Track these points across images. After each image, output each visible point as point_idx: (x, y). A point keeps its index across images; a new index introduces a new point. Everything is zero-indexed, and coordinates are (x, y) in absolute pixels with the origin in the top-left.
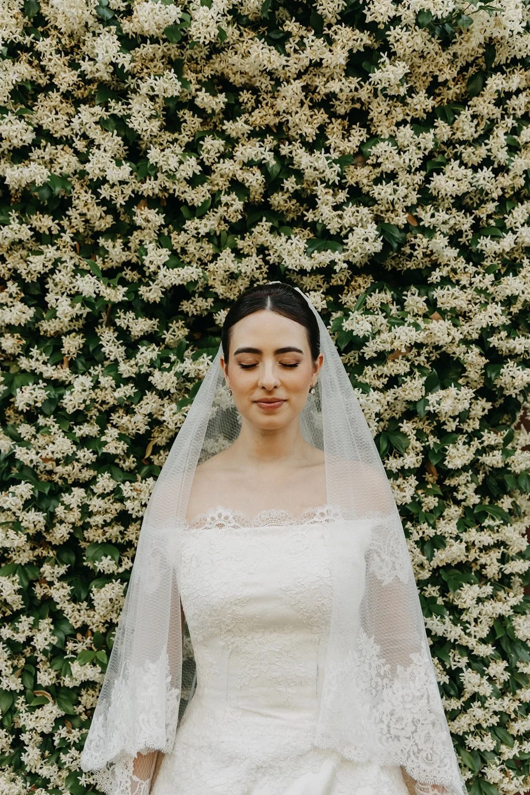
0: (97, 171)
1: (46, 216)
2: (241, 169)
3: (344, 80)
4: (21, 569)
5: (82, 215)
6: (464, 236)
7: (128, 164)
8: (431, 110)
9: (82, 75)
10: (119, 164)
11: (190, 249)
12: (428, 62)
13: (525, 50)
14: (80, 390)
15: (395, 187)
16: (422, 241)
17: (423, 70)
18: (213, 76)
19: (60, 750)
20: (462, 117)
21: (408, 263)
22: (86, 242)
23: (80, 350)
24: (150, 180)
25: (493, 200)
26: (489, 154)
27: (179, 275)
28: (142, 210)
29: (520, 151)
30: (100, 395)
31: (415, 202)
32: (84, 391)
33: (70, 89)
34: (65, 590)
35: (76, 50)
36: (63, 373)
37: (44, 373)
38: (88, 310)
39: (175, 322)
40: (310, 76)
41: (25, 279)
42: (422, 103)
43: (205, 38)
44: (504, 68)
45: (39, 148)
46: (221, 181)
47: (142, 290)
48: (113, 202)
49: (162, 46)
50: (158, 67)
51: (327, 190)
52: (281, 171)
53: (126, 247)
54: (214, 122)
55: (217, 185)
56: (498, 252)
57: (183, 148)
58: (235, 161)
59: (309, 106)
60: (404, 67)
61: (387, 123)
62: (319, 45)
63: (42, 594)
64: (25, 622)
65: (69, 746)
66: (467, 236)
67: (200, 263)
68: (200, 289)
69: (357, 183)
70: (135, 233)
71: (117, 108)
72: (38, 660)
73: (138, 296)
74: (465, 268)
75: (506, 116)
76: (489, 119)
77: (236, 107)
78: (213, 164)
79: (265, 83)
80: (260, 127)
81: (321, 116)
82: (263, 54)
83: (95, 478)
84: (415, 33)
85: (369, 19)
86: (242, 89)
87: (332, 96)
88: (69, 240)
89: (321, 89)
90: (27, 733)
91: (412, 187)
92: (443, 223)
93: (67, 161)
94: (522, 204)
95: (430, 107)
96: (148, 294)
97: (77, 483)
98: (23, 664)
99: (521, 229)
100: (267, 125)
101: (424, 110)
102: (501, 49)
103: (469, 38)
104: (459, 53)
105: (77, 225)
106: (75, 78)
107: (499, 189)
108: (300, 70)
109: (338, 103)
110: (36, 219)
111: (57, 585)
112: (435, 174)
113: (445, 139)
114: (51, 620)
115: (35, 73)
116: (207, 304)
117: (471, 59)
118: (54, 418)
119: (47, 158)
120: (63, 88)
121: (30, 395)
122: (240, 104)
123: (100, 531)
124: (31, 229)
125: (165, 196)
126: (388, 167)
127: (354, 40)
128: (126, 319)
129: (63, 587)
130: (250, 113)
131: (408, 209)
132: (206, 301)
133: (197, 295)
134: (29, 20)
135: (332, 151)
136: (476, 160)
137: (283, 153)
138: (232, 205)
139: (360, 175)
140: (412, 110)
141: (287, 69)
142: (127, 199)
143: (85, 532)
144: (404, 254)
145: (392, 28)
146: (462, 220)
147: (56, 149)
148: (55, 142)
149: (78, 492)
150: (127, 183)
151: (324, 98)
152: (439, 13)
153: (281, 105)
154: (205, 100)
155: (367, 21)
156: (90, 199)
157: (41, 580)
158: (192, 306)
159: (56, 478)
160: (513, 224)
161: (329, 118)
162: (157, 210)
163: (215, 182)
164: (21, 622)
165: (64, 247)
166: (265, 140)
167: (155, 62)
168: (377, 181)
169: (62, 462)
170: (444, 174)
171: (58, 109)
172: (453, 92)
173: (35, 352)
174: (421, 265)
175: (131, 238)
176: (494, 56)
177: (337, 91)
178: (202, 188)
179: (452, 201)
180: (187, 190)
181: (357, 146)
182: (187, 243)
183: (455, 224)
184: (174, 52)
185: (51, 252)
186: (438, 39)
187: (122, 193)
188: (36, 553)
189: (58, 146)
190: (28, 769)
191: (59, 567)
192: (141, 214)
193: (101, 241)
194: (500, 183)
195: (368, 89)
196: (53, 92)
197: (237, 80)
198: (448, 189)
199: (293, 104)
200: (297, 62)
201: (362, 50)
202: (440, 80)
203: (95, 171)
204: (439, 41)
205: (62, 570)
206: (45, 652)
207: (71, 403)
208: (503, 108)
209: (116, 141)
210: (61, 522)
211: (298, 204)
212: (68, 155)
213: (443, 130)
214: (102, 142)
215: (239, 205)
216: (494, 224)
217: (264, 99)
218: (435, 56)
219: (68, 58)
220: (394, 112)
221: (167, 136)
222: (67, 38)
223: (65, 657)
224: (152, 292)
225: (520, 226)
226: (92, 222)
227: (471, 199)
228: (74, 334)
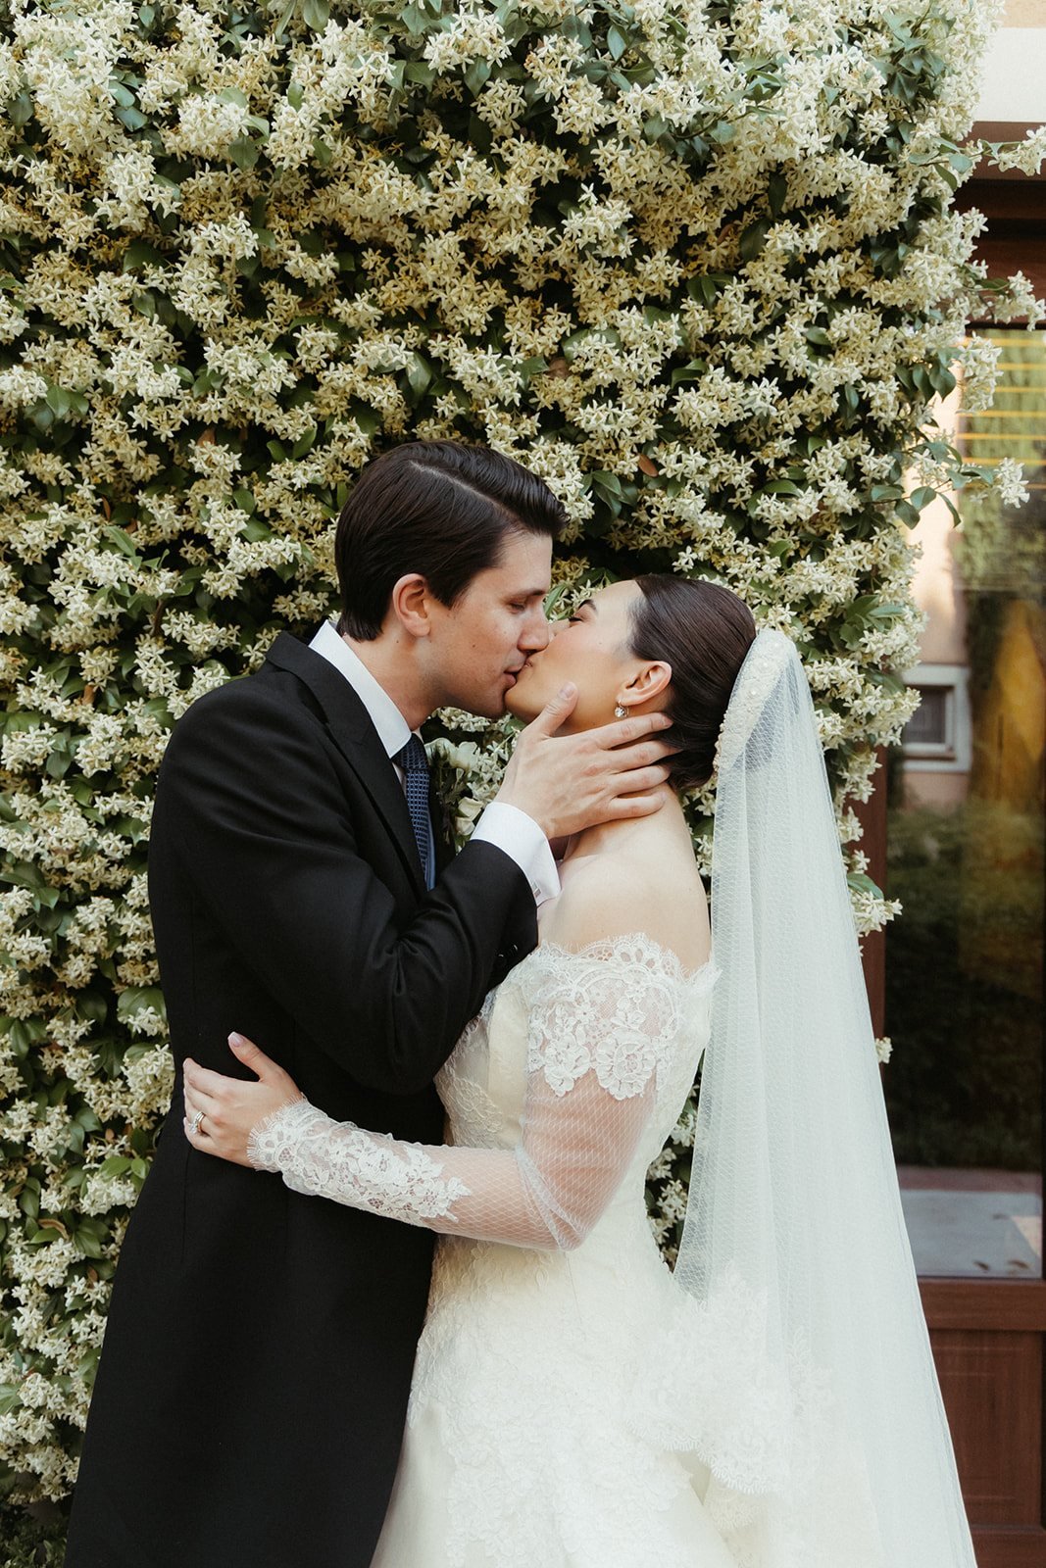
0: (125, 382)
1: (50, 455)
2: (365, 380)
3: (526, 231)
4: (20, 1024)
5: (109, 454)
6: (738, 494)
7: (175, 370)
8: (677, 284)
9: (102, 222)
10: (159, 369)
11: (284, 511)
12: (670, 202)
13: (833, 184)
14: (101, 739)
15: (616, 410)
16: (663, 501)
17: (662, 215)
18: (319, 226)
19: (74, 1313)
20: (728, 295)
21: (644, 537)
22: (123, 500)
23: (110, 674)
24: (213, 396)
25: (786, 435)
26: (777, 357)
27: (260, 553)
28: (203, 447)
29: (834, 353)
30: (137, 747)
31: (652, 436)
32: (110, 740)
33: (83, 245)
34: (85, 1061)
35: (93, 181)
36: (83, 712)
37: (52, 711)
38: (119, 609)
39: (265, 631)
40: (474, 226)
41: (23, 559)
42: (661, 269)
43: (292, 160)
44: (803, 213)
45: (38, 344)
46: (333, 399)
47: (208, 577)
48: (155, 433)
49: (231, 174)
50: (226, 210)
51: (501, 415)
52: (431, 383)
53: (182, 508)
54: (324, 303)
55: (328, 405)
56: (792, 520)
57: (270, 345)
58: (355, 367)
59: (476, 276)
60: (622, 209)
61: (603, 305)
62: (479, 171)
63: (53, 1067)
64: (21, 1112)
65: (88, 1308)
66: (743, 494)
67: (303, 534)
68: (307, 578)
69: (556, 405)
70: (196, 485)
71: (156, 277)
72: (48, 1171)
73: (200, 588)
74: (736, 547)
75: (807, 296)
76: (780, 300)
77: (359, 278)
78: (318, 370)
79: (399, 236)
80: (397, 311)
81: (495, 293)
82: (389, 187)
83: (130, 881)
84: (640, 152)
85: (562, 128)
86: (365, 247)
87: (510, 259)
88: (88, 495)
89: (489, 247)
90: (24, 1286)
91: (646, 411)
92: (701, 472)
93: (78, 365)
94: (835, 442)
95: (675, 278)
96: (215, 584)
97: (104, 891)
98: (24, 1177)
99: (829, 483)
100: (409, 307)
101: (666, 282)
102: (796, 182)
103: (735, 160)
104: (721, 187)
105: (101, 471)
106: (90, 228)
107: (795, 417)
108: (456, 215)
109: (522, 270)
110: (35, 462)
111: (72, 1050)
112: (681, 390)
113: (701, 331)
114: (65, 1108)
115: (27, 220)
116: (316, 602)
117: (745, 199)
118: (66, 784)
119: (49, 360)
120: (71, 244)
121: (23, 746)
122: (365, 272)
123: (141, 967)
124: (25, 477)
125: (242, 423)
126: (603, 377)
127: (541, 163)
128: (179, 625)
129: (82, 1056)
130: (378, 286)
131: (641, 448)
132: (316, 598)
133: (300, 588)
134: (17, 131)
135: (512, 350)
136: (756, 368)
137: (434, 353)
138: (351, 439)
139: (559, 390)
140: (646, 284)
141: (433, 212)
142: (177, 428)
143: (119, 968)
144: (638, 522)
145: (600, 142)
146: (731, 467)
147: (65, 345)
148: (63, 333)
149: (102, 905)
150: (177, 402)
151: (502, 262)
152: (675, 118)
153: (428, 274)
154: (299, 262)
155: (559, 132)
156: (118, 427)
157: (49, 1044)
158: (293, 605)
159: (70, 880)
160: (817, 474)
161: (507, 295)
162: (227, 446)
163: (324, 401)
164: (15, 1110)
165: (82, 506)
166: (405, 332)
167: (222, 202)
168: (587, 401)
169: (78, 856)
170: (697, 390)
171: (66, 280)
172: (716, 253)
173: (38, 676)
174: (665, 542)
175: (189, 493)
176: (785, 194)
177: (515, 249)
178: (300, 411)
179: (717, 435)
180: (275, 414)
181: (554, 343)
182: (279, 502)
183: (721, 473)
184: (252, 185)
185: (57, 514)
186: (683, 163)
187: (169, 418)
188: (44, 999)
189: (68, 341)
190: (24, 1343)
191: (76, 1023)
192: (203, 453)
193: (142, 498)
194: (797, 406)
195: (567, 247)
196: (57, 252)
197: (358, 232)
198: (703, 416)
199: (445, 272)
200: (450, 201)
201: (556, 181)
202: (692, 232)
203: (121, 382)
204: (686, 167)
205: (81, 1029)
206: (54, 1160)
207: (88, 759)
208: (803, 281)
209: (157, 332)
210: (79, 951)
211: (464, 439)
212: (81, 356)
213: (698, 318)
214: (133, 334)
215: (361, 438)
216: (787, 475)
217: (403, 264)
218: (680, 192)
219: (81, 194)
220: (614, 286)
221: (243, 326)
222: (77, 161)
223: (85, 1167)
224: (222, 580)
225: (828, 480)
226: (125, 465)
227: (751, 433)
228: (99, 649)
